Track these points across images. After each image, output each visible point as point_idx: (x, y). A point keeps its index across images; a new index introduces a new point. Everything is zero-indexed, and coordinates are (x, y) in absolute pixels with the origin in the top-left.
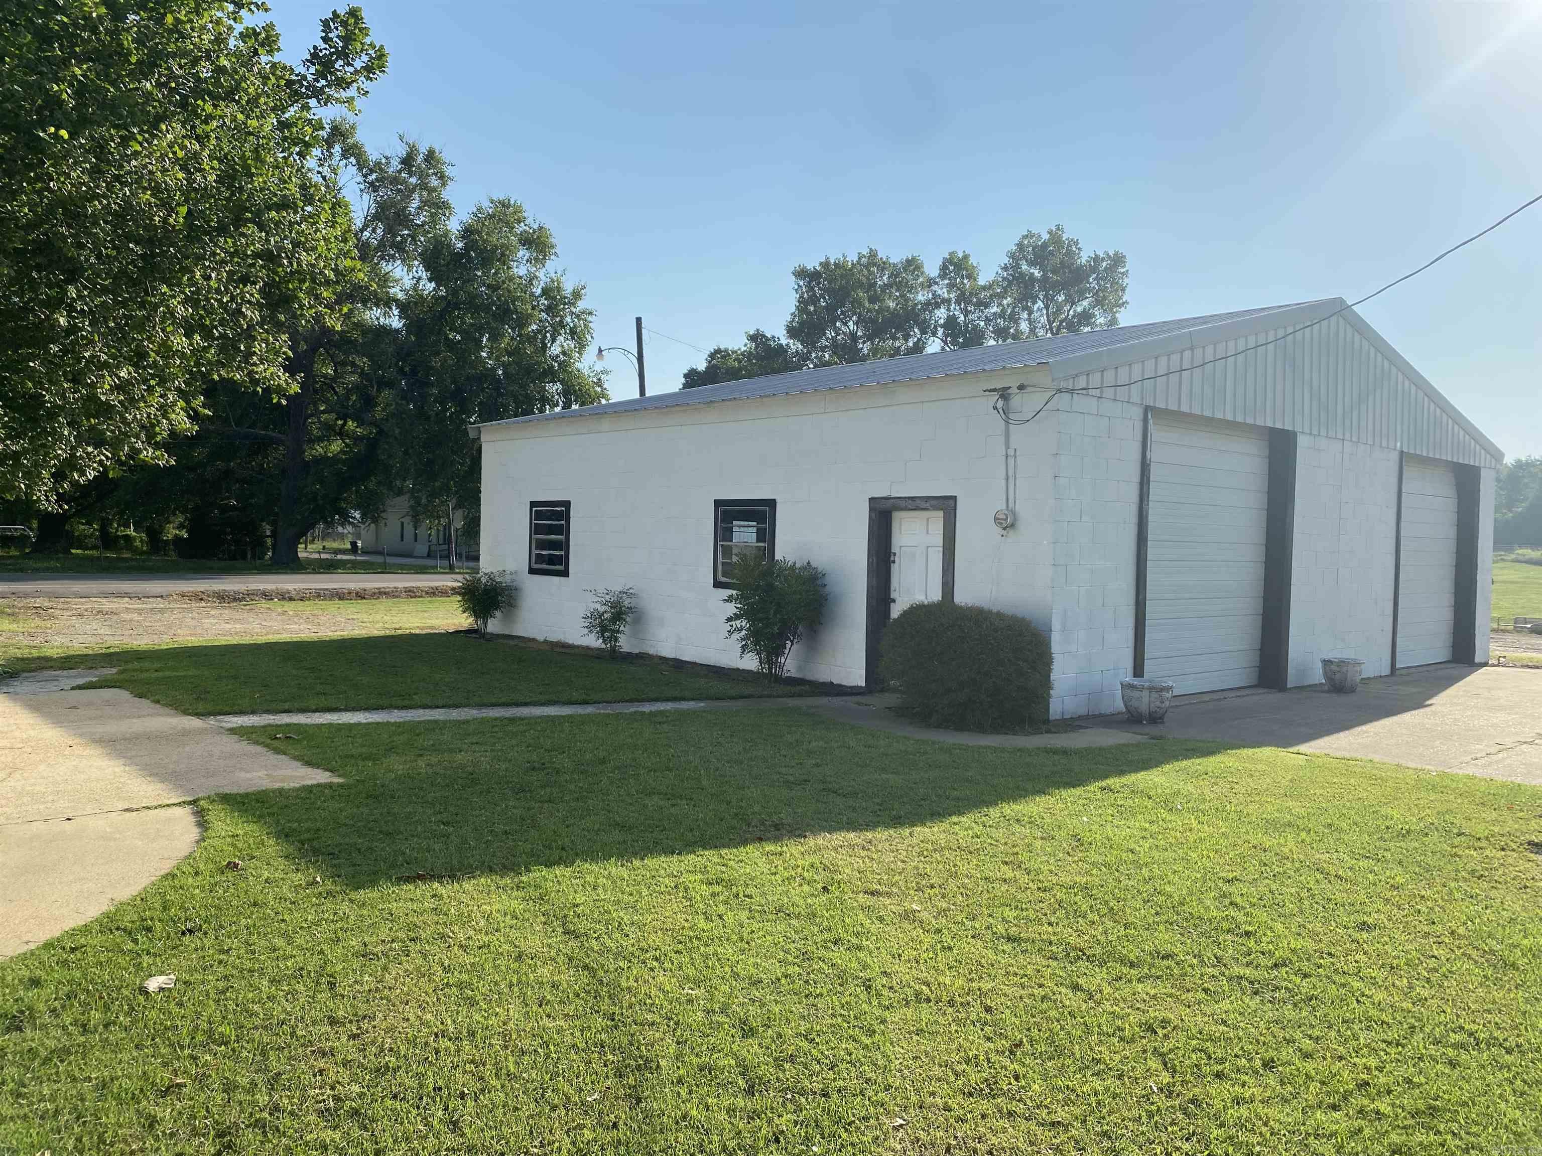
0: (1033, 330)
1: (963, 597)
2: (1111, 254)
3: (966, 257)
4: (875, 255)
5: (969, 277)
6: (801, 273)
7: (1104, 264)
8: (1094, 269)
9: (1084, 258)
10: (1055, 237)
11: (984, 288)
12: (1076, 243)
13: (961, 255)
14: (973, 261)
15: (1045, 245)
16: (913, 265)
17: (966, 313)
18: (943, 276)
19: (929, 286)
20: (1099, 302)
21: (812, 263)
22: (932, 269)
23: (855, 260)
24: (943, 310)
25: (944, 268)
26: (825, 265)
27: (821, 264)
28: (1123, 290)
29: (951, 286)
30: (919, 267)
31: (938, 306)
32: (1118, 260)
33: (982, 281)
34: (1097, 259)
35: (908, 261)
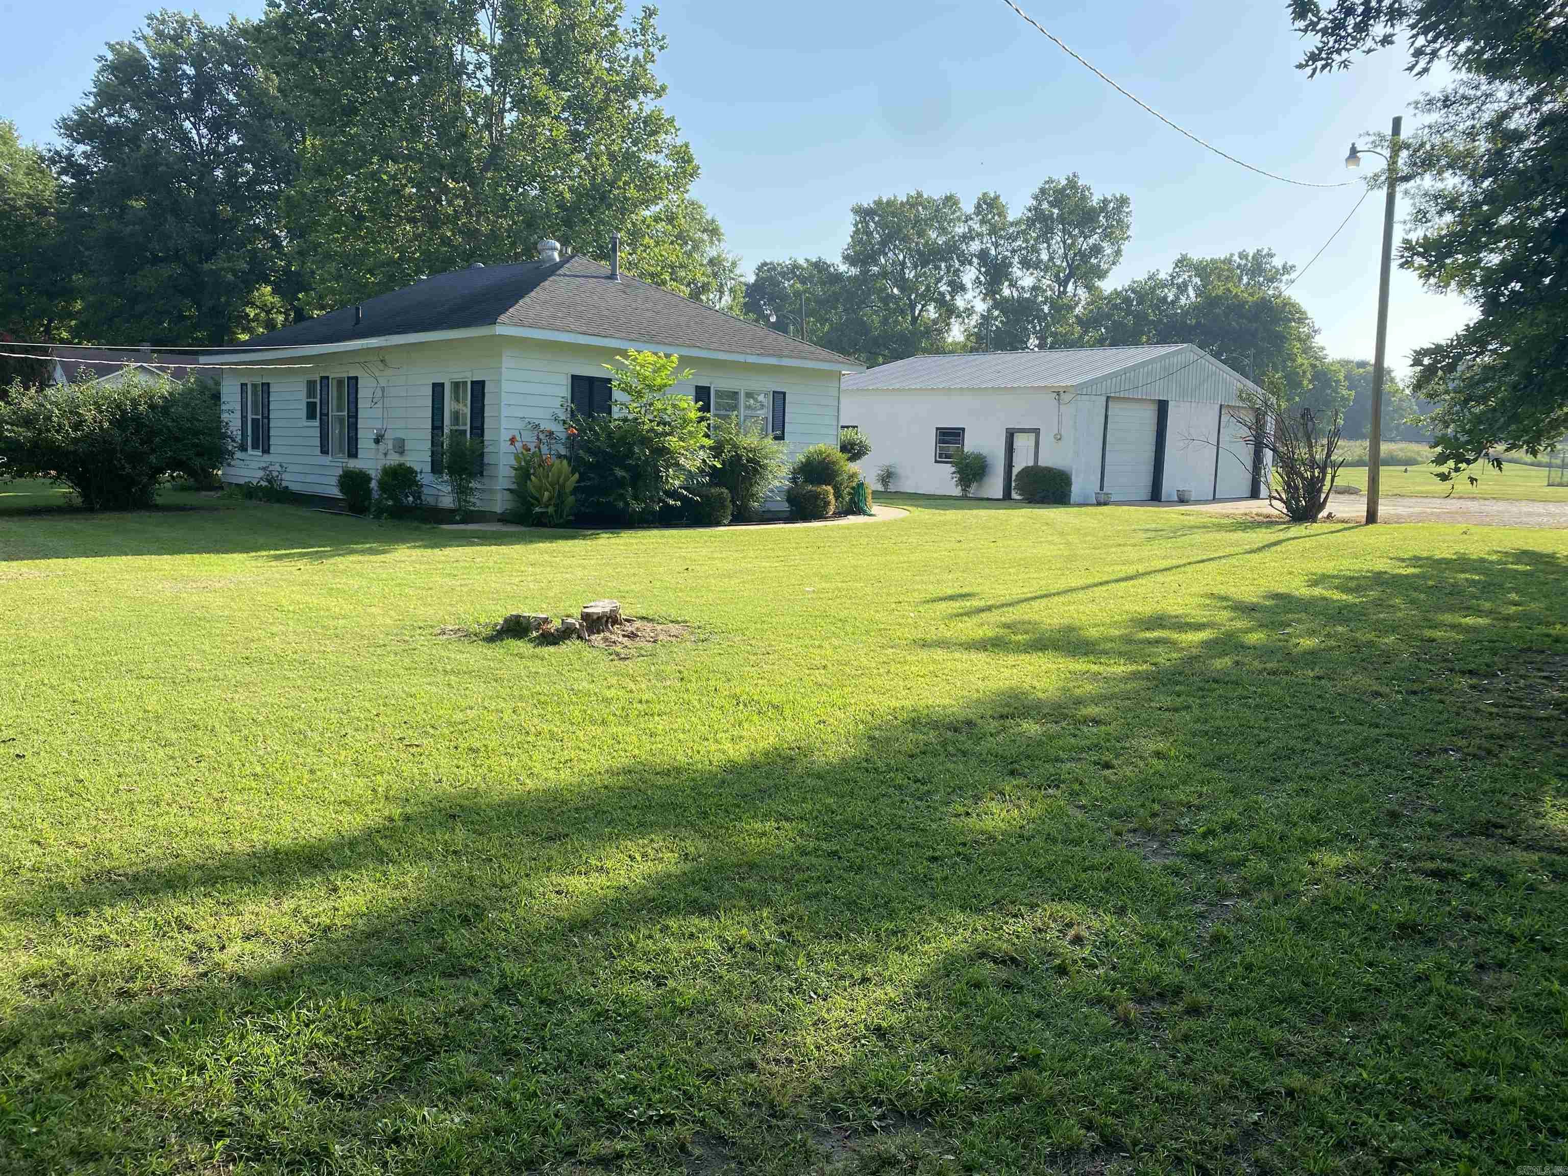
0: (1051, 259)
1: (1042, 463)
2: (1118, 196)
3: (997, 198)
4: (921, 196)
5: (999, 215)
6: (858, 211)
7: (1112, 205)
8: (1103, 209)
9: (1095, 201)
10: (1072, 183)
11: (1012, 224)
12: (1089, 189)
13: (992, 195)
14: (1003, 200)
15: (1064, 189)
16: (951, 201)
17: (996, 245)
18: (978, 213)
19: (966, 221)
20: (1107, 235)
21: (867, 202)
22: (968, 206)
23: (905, 200)
24: (977, 242)
25: (978, 206)
26: (878, 203)
27: (875, 202)
28: (1128, 227)
29: (983, 222)
30: (956, 203)
31: (973, 239)
32: (1123, 201)
33: (1011, 218)
34: (1105, 201)
35: (946, 197)
